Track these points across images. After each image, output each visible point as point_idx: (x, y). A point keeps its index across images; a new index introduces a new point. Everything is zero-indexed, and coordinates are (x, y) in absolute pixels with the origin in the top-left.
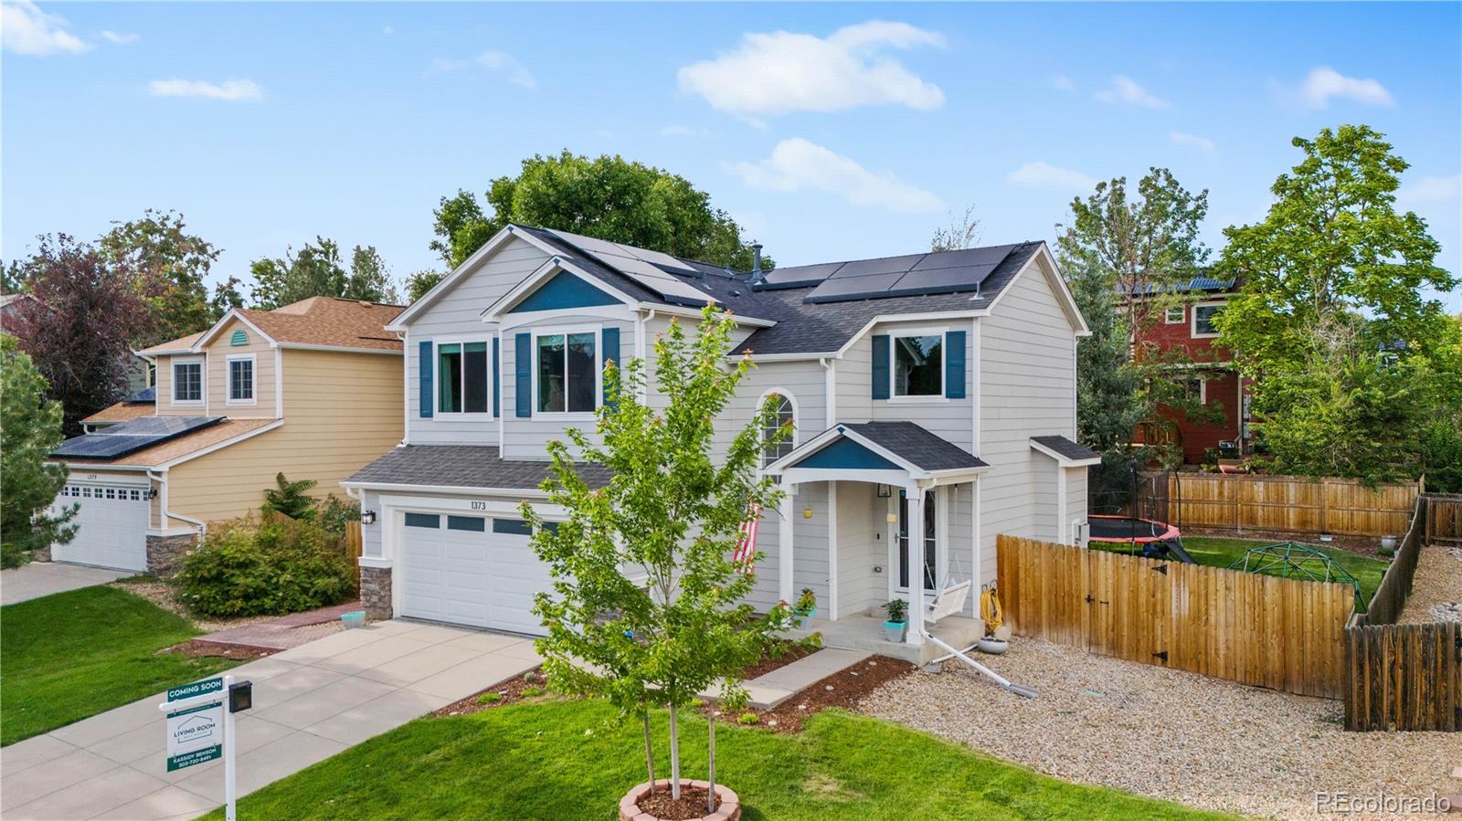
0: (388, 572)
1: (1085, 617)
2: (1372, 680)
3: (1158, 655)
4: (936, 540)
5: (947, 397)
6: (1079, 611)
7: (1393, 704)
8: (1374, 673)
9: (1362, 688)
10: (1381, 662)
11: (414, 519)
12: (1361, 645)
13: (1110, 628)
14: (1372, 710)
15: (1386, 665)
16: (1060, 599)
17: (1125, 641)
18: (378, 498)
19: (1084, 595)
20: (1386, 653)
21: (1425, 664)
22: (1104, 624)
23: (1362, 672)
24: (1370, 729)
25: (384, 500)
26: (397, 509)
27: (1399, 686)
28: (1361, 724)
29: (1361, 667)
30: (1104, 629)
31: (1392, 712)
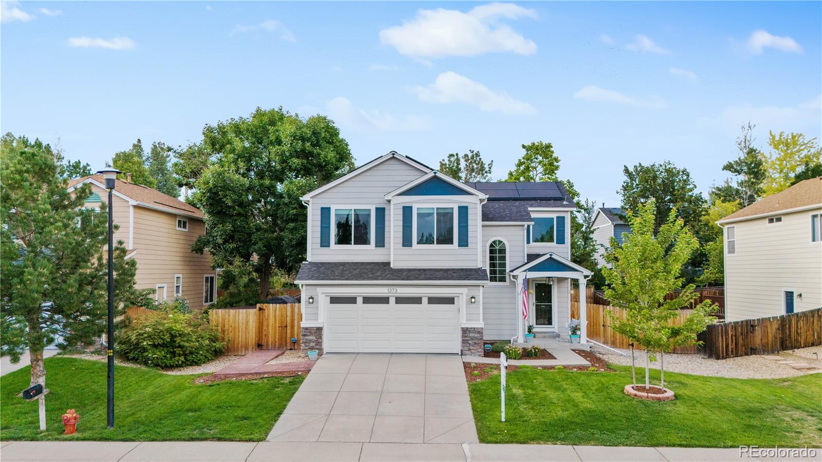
0: (319, 329)
1: (602, 334)
2: (726, 341)
3: (630, 345)
4: (553, 304)
5: (557, 243)
6: (600, 330)
7: (732, 349)
8: (726, 339)
9: (722, 344)
10: (728, 335)
11: (334, 300)
12: (722, 330)
13: (612, 336)
14: (726, 352)
15: (730, 336)
16: (592, 327)
17: (618, 341)
18: (316, 289)
19: (602, 324)
20: (730, 332)
21: (742, 334)
22: (610, 335)
23: (722, 339)
24: (726, 358)
25: (320, 290)
26: (326, 294)
27: (734, 343)
28: (723, 357)
29: (722, 337)
30: (610, 337)
31: (732, 352)
